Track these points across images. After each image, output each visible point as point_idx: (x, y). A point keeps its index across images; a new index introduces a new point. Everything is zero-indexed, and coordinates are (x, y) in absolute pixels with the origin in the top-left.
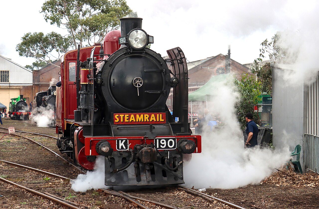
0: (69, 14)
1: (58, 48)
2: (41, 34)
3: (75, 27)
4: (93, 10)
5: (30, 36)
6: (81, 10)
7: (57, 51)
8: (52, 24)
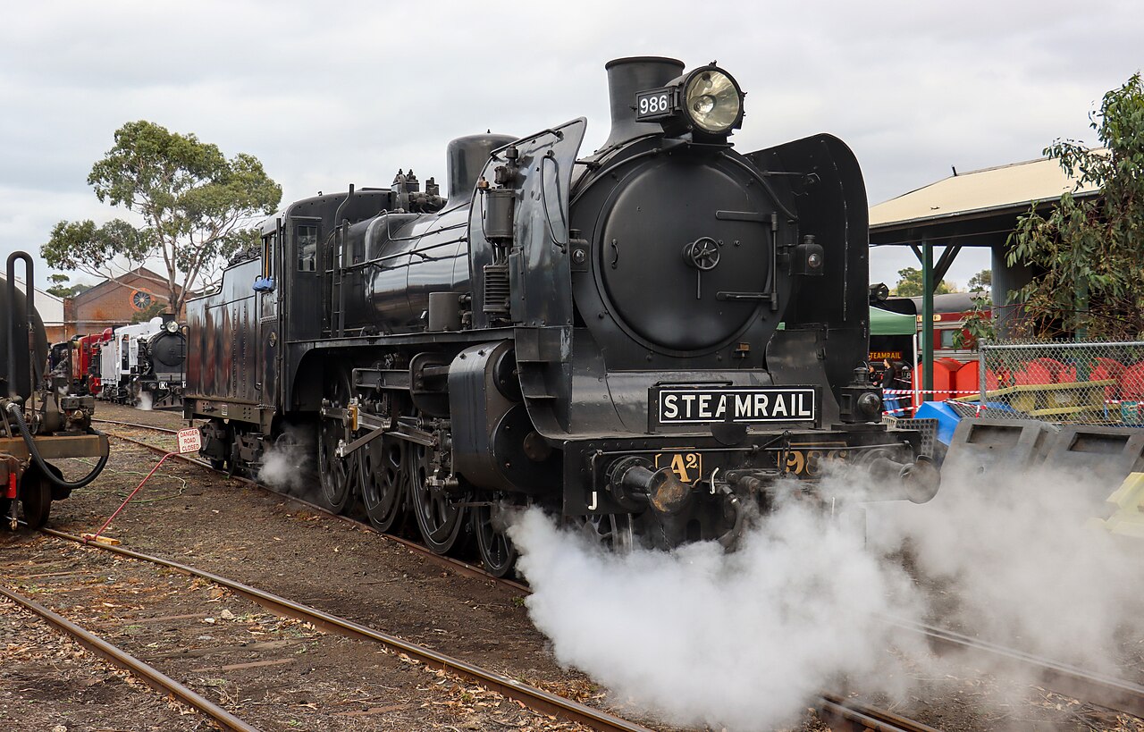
0: (147, 189)
1: (128, 251)
2: (90, 225)
3: (159, 213)
4: (196, 179)
5: (67, 227)
6: (171, 180)
7: (127, 255)
8: (113, 204)
